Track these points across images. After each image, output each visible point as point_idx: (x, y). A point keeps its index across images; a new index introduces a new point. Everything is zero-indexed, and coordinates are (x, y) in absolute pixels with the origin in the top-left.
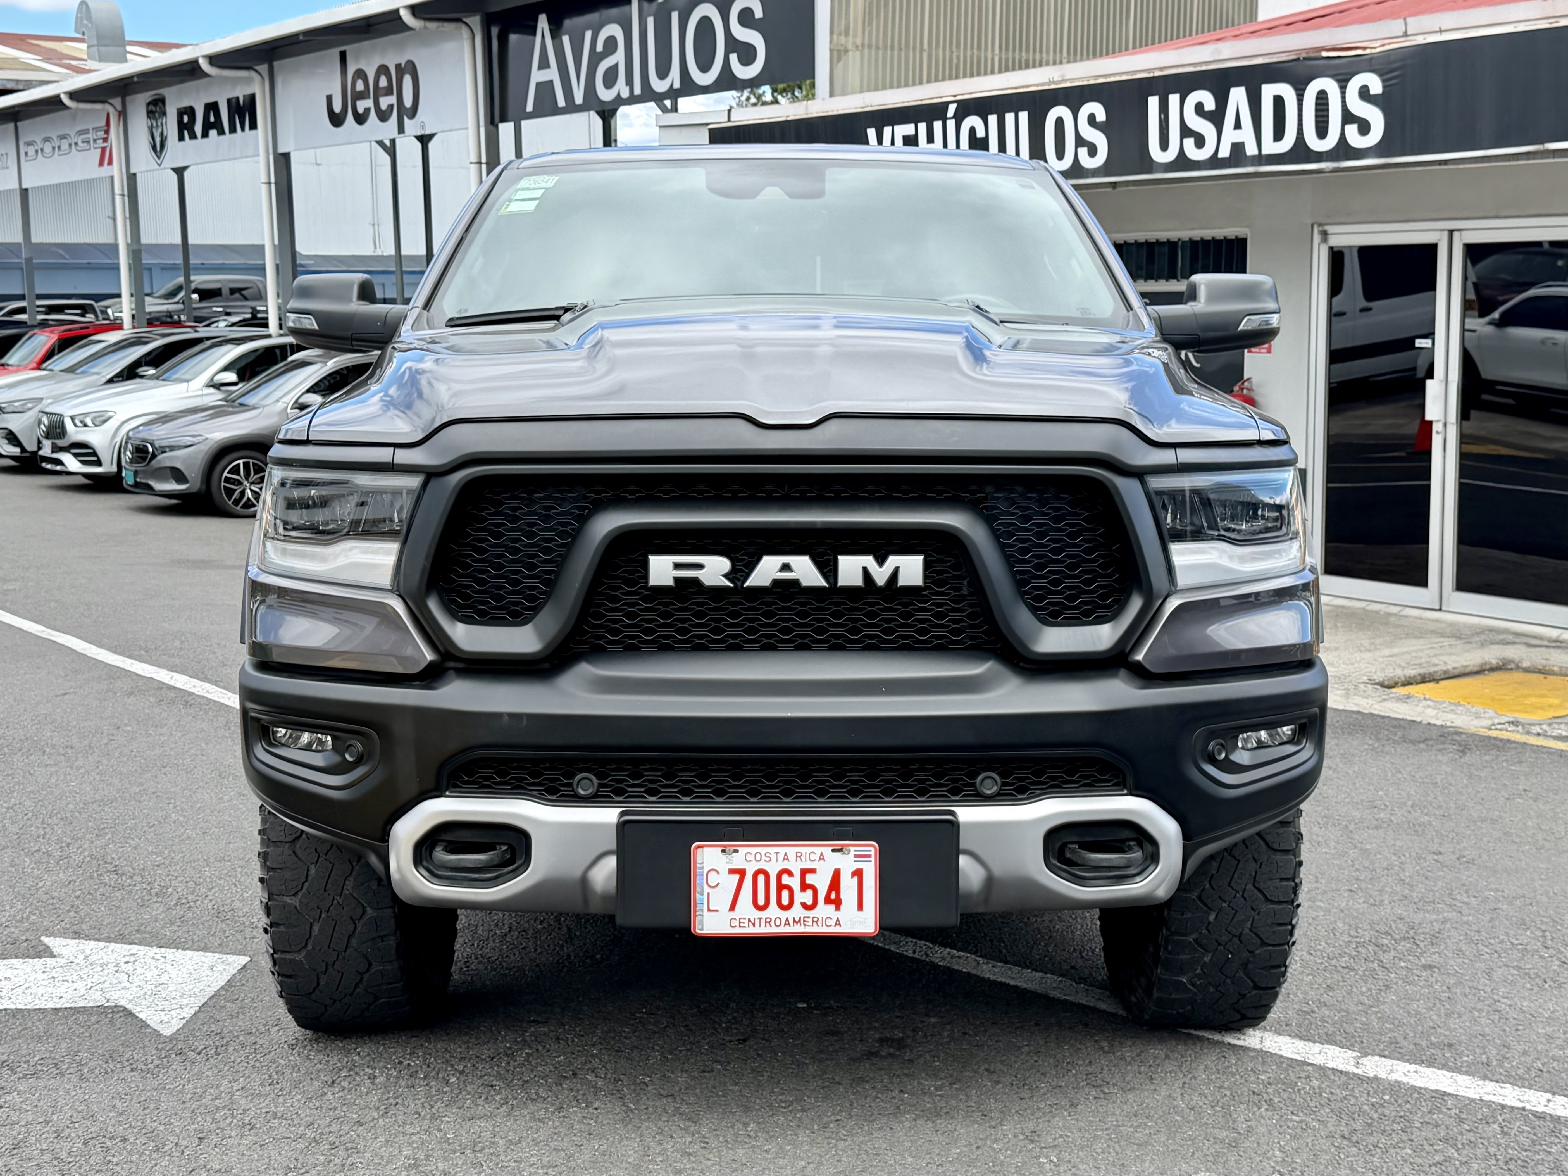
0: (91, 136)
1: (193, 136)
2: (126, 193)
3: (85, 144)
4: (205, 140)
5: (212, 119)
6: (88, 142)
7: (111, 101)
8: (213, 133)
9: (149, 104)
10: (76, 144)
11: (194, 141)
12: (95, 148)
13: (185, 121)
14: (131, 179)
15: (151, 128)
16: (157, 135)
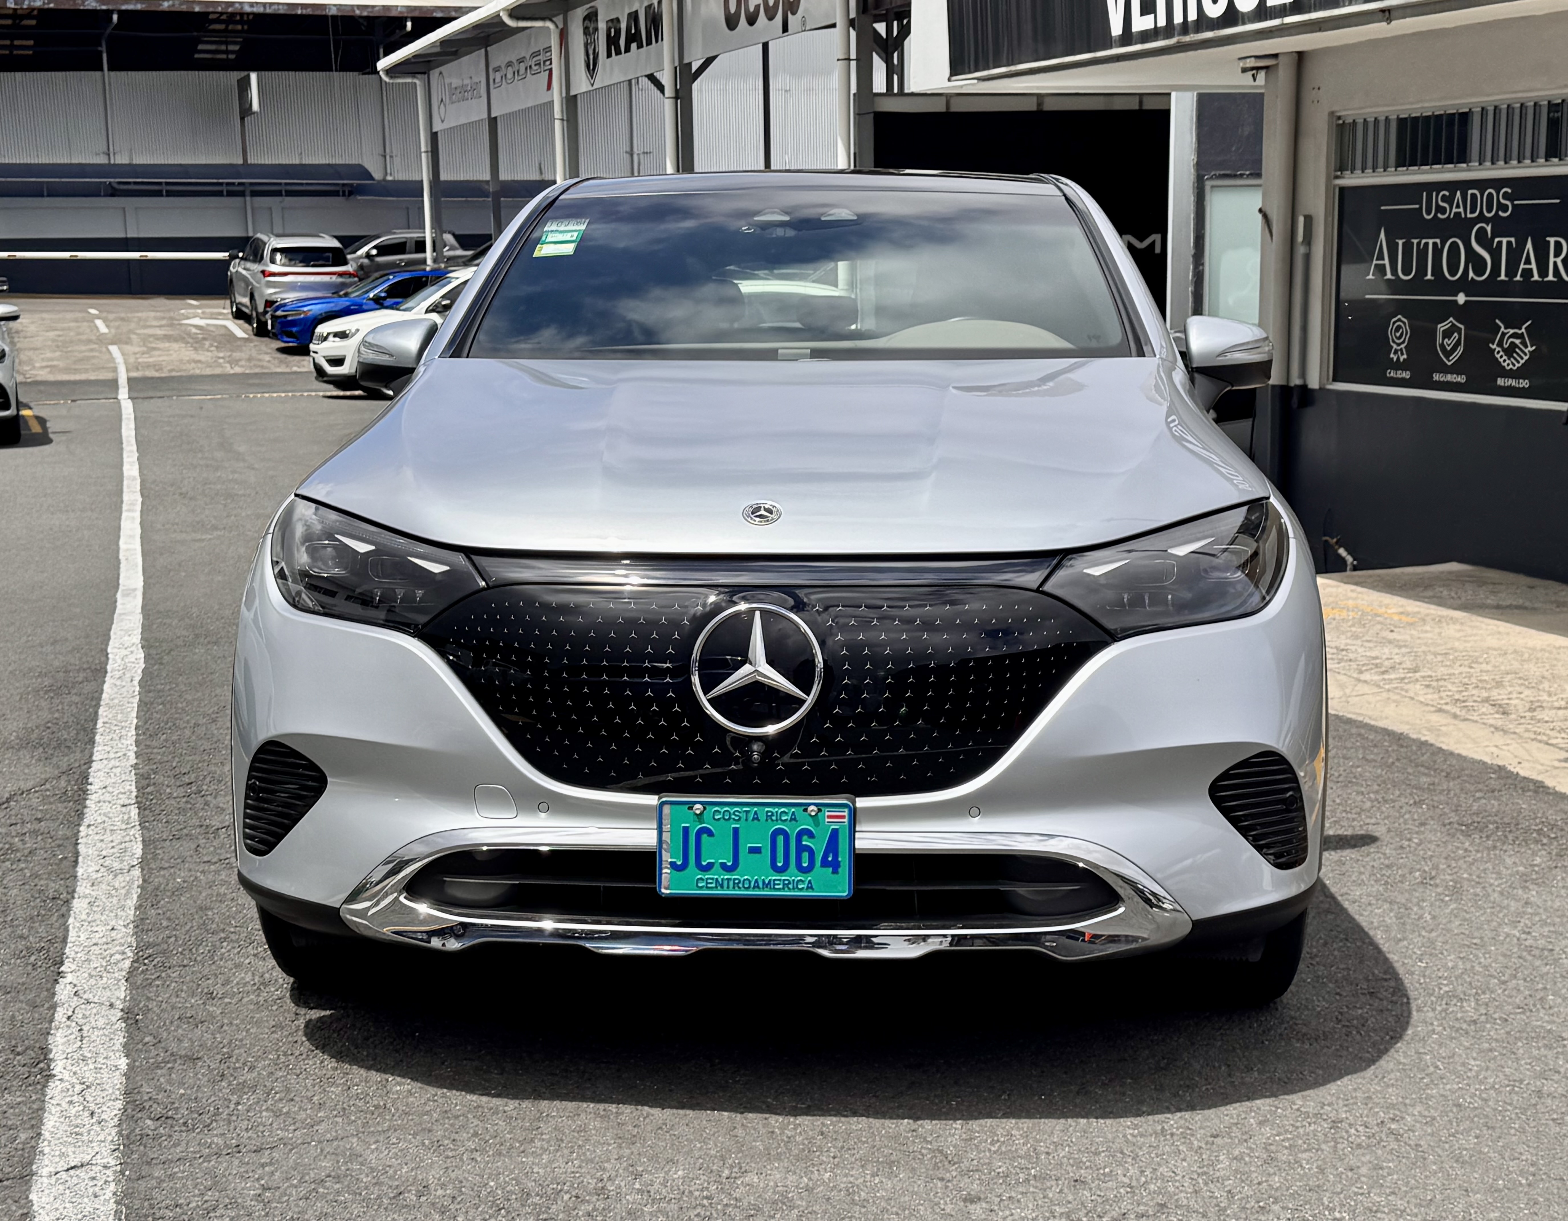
0: (541, 58)
1: (618, 53)
2: (565, 118)
3: (537, 67)
4: (627, 54)
5: (633, 31)
6: (539, 64)
7: (554, 19)
8: (634, 46)
9: (584, 19)
10: (530, 67)
11: (619, 57)
12: (545, 71)
13: (613, 35)
14: (571, 102)
15: (586, 45)
16: (591, 52)
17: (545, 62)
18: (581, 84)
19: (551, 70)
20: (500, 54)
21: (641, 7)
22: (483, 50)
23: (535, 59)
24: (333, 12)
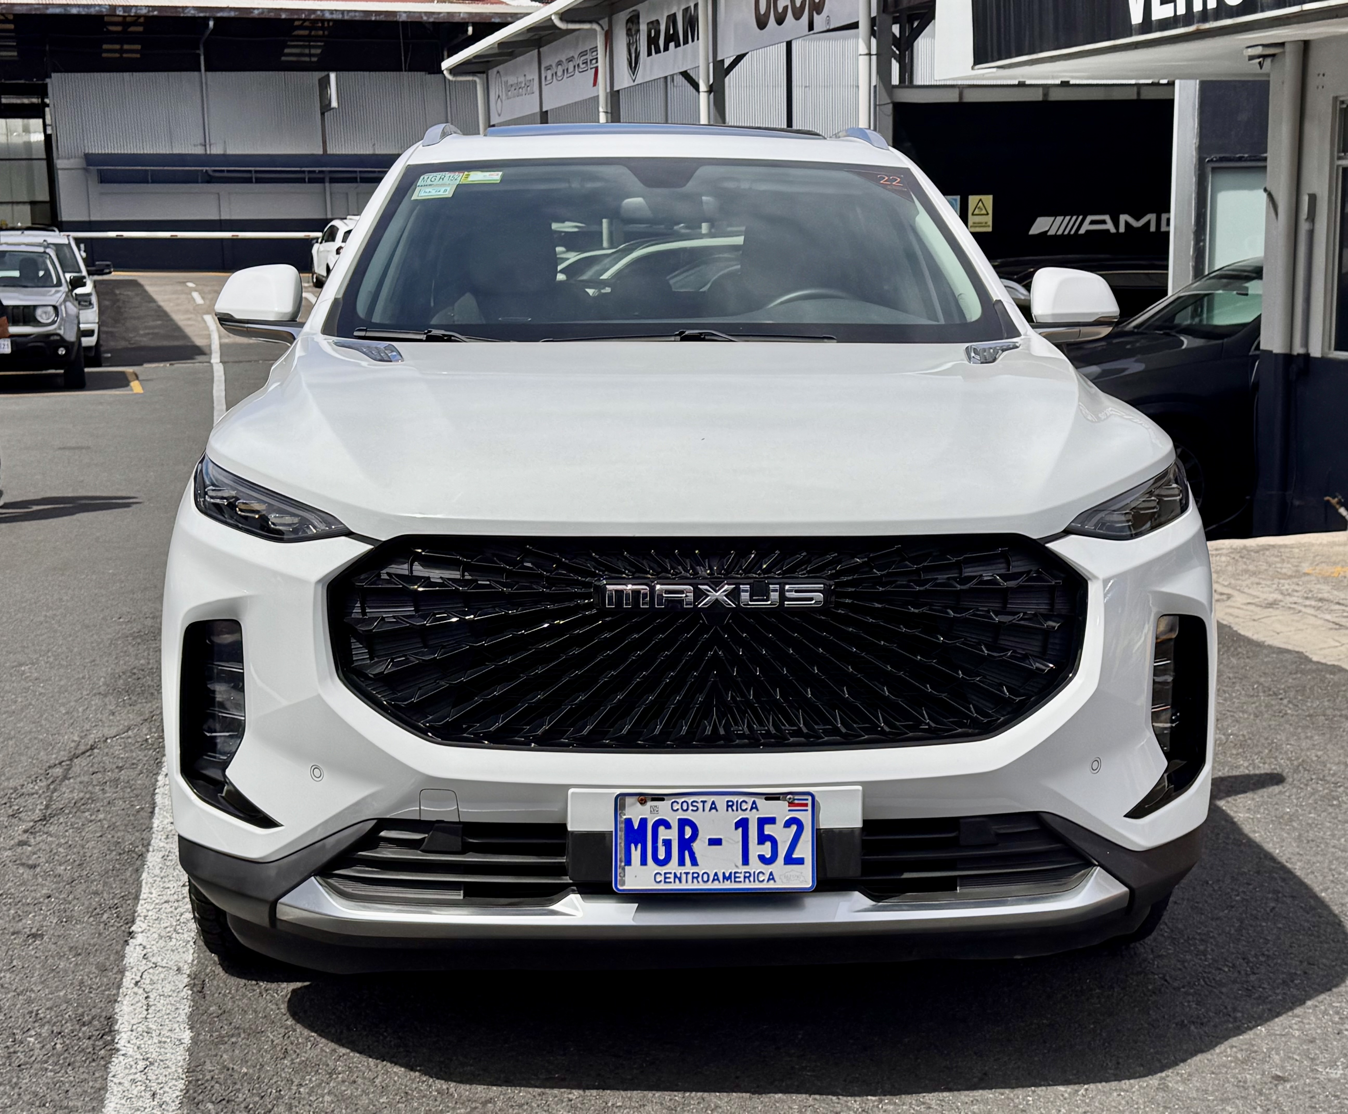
0: (589, 57)
1: (658, 51)
2: (609, 111)
3: (584, 65)
4: (666, 52)
5: (671, 32)
6: (586, 63)
7: (601, 22)
8: (672, 45)
9: (628, 21)
10: (578, 65)
11: (658, 55)
12: (591, 68)
13: (653, 35)
14: (614, 96)
15: (629, 45)
16: (633, 51)
17: (591, 60)
18: (624, 80)
19: (597, 69)
20: (552, 54)
21: (678, 10)
22: (536, 51)
23: (582, 58)
24: (404, 18)
